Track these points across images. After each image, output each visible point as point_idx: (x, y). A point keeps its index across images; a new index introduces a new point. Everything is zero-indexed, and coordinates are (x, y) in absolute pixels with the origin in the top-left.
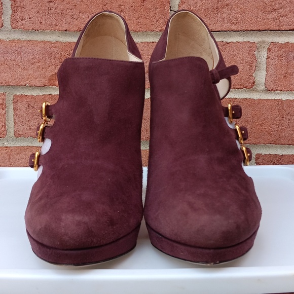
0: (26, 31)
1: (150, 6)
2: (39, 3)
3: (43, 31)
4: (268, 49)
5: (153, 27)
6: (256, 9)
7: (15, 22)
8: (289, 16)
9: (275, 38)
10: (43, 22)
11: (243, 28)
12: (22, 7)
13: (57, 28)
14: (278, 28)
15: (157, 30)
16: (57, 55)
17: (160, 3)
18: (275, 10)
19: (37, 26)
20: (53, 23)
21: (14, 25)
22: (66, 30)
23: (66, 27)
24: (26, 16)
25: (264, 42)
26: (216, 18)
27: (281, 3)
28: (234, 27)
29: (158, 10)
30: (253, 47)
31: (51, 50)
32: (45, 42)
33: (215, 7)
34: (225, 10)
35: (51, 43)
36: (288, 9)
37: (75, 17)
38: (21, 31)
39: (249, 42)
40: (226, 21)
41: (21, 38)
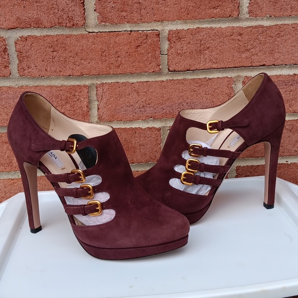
0: (34, 78)
1: (143, 51)
2: (43, 53)
3: (49, 78)
4: (243, 82)
5: (146, 69)
6: (232, 50)
7: (22, 70)
8: (259, 54)
9: (248, 73)
10: (49, 69)
11: (222, 66)
12: (28, 57)
13: (61, 73)
14: (250, 65)
15: (150, 71)
16: (63, 97)
17: (152, 49)
18: (248, 50)
19: (43, 73)
20: (58, 70)
21: (21, 73)
22: (70, 75)
23: (69, 72)
24: (32, 65)
25: (239, 76)
26: (200, 59)
27: (252, 44)
28: (215, 66)
29: (150, 54)
30: (231, 81)
31: (57, 94)
32: (51, 87)
33: (199, 50)
34: (207, 52)
35: (57, 87)
36: (258, 48)
37: (77, 63)
38: (28, 78)
39: (227, 77)
40: (208, 61)
41: (28, 84)
